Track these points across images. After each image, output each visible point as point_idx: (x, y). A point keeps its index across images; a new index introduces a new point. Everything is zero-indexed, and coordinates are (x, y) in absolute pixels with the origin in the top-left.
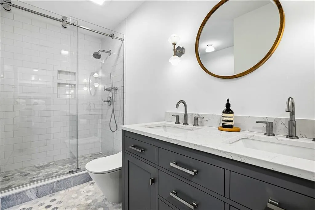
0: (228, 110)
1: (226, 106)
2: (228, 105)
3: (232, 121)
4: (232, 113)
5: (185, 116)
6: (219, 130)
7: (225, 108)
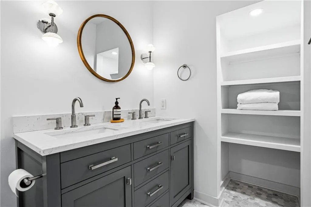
0: (117, 107)
1: (115, 104)
2: (117, 103)
3: (120, 115)
4: (120, 108)
5: (72, 116)
6: (111, 122)
7: (115, 105)
